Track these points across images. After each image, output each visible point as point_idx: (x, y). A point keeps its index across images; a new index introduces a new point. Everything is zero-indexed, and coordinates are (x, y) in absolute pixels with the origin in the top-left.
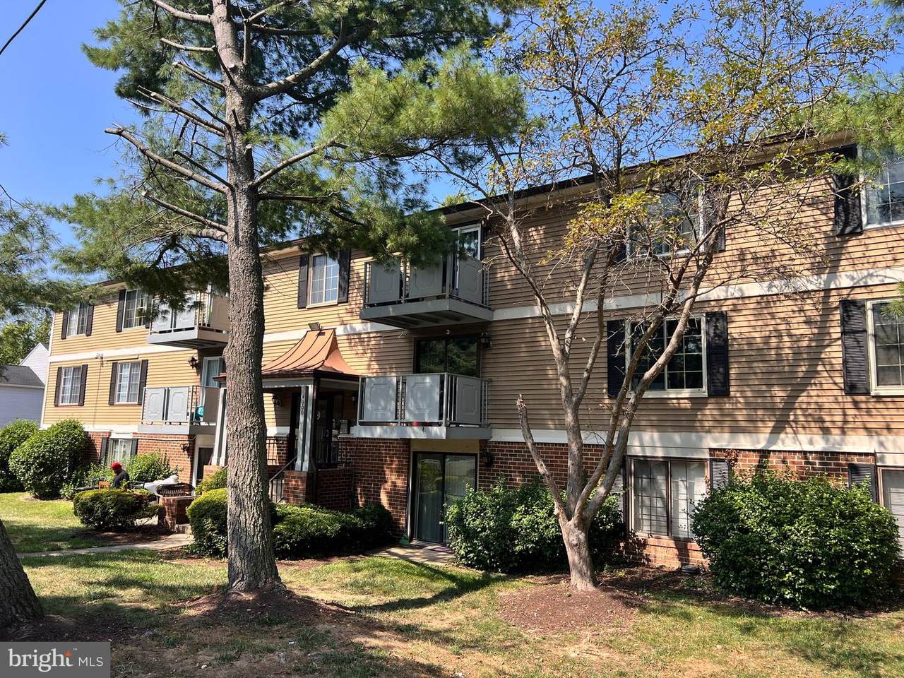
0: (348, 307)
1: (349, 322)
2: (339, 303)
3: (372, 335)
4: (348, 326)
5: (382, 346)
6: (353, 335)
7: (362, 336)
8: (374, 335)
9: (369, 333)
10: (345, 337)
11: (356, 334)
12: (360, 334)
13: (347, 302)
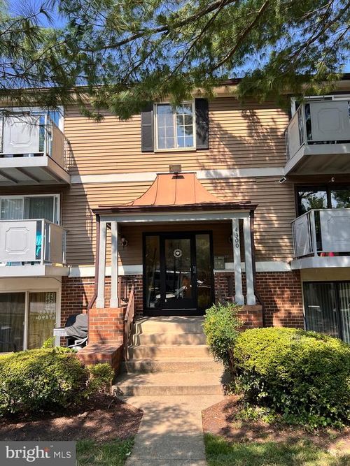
0: (209, 154)
1: (212, 168)
2: (197, 149)
3: (242, 180)
4: (211, 172)
5: (255, 190)
6: (218, 179)
7: (231, 181)
8: (246, 180)
9: (239, 178)
10: (209, 181)
11: (222, 179)
12: (228, 178)
13: (208, 149)
